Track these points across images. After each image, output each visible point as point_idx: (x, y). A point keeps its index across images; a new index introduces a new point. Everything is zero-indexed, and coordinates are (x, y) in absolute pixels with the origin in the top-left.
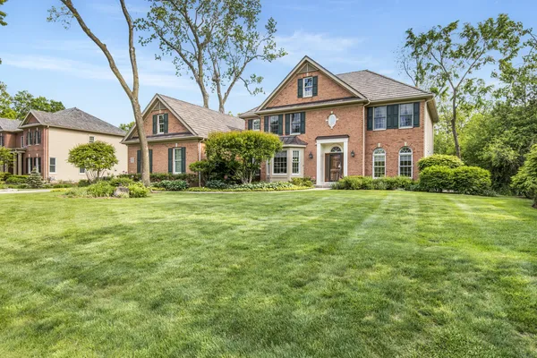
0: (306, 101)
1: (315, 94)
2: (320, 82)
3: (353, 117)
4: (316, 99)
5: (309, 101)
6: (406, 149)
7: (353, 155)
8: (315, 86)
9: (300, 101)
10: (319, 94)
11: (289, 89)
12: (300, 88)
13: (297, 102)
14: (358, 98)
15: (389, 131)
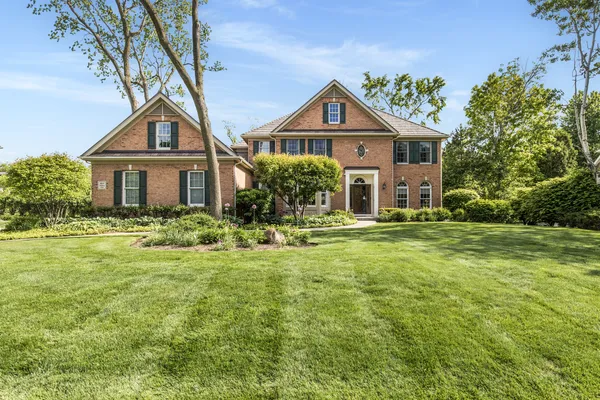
0: (333, 128)
1: (343, 121)
2: (348, 110)
3: (383, 150)
4: (344, 127)
5: (336, 128)
6: (425, 183)
7: (383, 187)
8: (343, 113)
9: (326, 127)
10: (347, 122)
11: (312, 113)
12: (325, 113)
13: (322, 128)
14: (390, 131)
15: (411, 165)
